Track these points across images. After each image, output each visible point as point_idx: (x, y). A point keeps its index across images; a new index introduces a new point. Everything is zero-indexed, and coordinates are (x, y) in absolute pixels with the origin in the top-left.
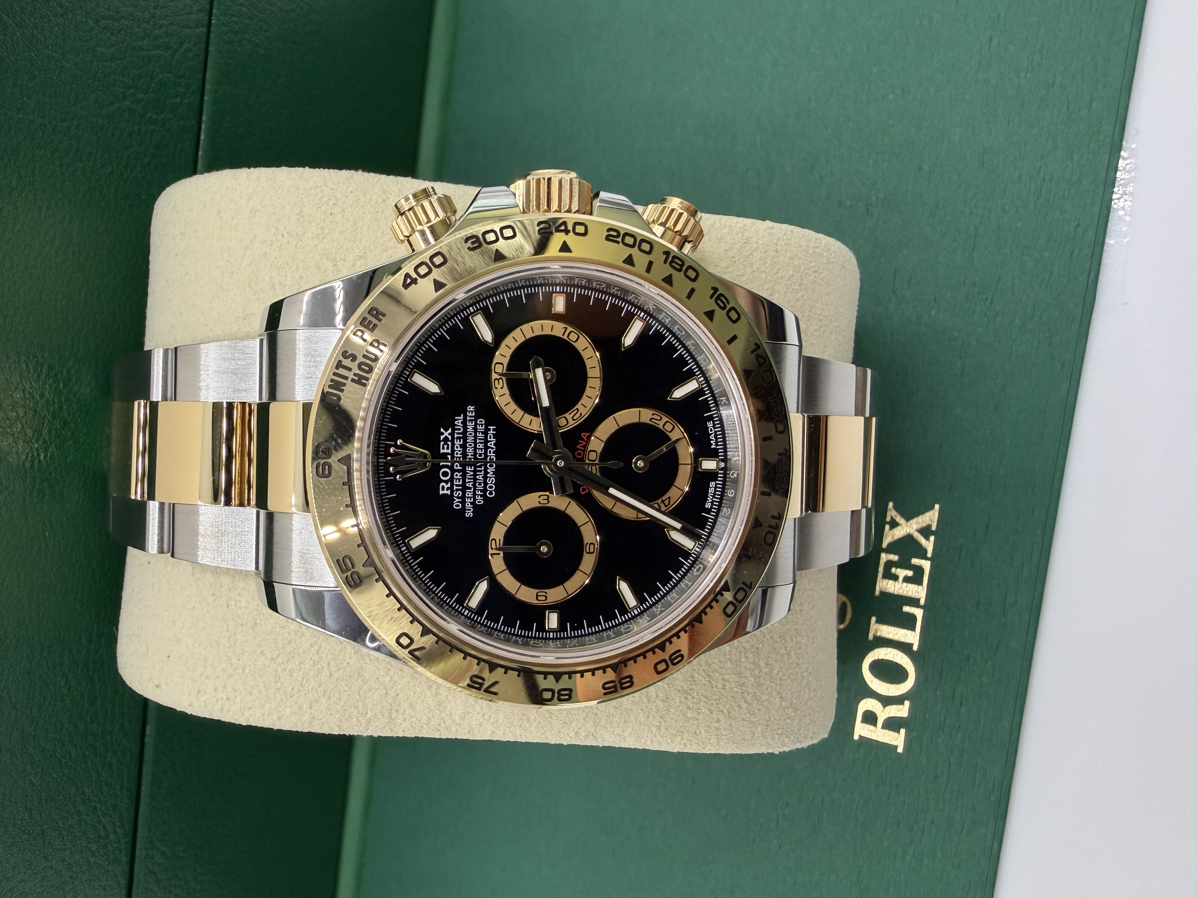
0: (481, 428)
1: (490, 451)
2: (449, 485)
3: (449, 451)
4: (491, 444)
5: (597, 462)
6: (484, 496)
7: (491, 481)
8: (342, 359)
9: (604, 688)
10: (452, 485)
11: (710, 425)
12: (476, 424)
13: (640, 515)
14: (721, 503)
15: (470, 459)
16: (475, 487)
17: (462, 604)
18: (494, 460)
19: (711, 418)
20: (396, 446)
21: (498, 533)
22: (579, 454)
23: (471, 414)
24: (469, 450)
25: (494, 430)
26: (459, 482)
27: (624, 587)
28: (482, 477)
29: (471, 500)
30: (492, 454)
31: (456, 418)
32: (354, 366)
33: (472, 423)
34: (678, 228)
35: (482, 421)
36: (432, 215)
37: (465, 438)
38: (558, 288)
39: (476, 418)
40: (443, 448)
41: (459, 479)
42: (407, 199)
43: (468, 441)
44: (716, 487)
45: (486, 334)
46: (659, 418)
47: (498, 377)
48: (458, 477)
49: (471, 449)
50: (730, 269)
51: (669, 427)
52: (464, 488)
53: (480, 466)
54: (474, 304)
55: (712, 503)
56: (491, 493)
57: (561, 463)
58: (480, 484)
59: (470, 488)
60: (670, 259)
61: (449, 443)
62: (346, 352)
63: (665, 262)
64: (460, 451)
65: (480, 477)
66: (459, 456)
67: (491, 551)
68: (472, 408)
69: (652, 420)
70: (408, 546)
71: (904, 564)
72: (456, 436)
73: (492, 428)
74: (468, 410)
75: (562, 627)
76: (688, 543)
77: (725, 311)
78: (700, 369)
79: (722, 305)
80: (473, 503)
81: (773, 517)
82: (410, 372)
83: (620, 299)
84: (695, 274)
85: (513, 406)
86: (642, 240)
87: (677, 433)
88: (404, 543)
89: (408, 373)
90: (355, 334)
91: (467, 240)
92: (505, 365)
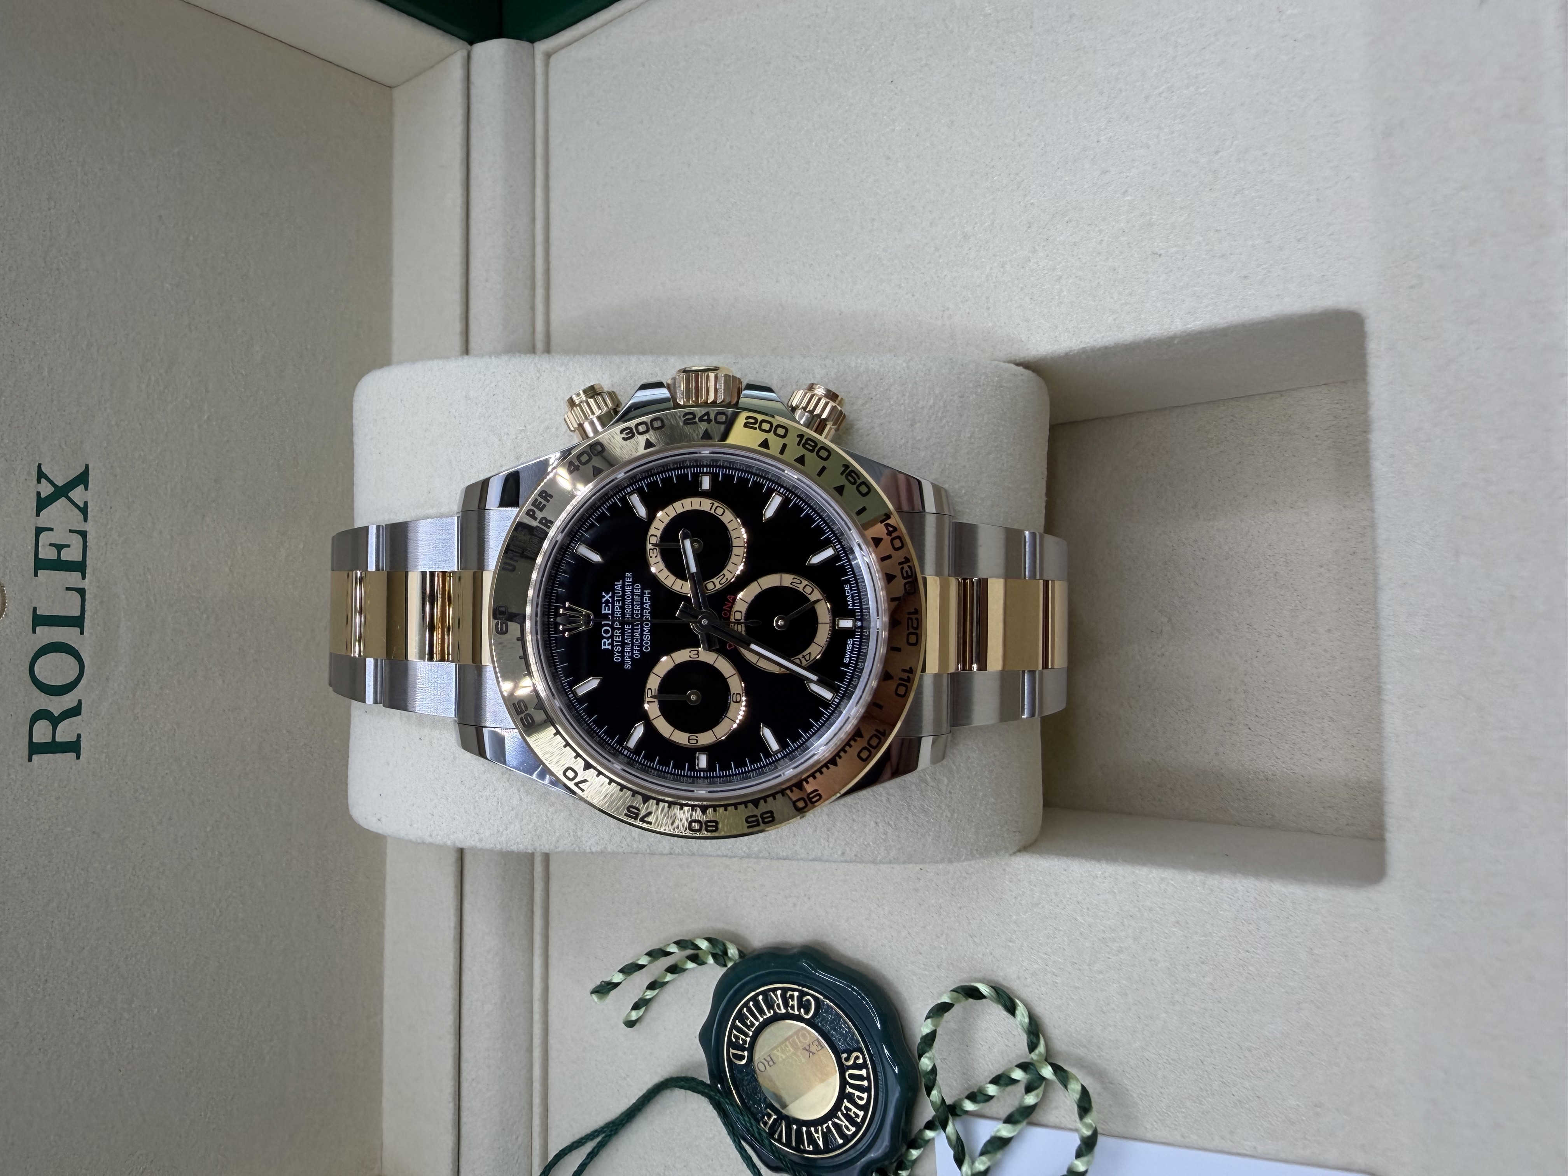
0: (638, 592)
1: (646, 612)
2: (610, 641)
3: (610, 612)
4: (647, 606)
5: (742, 621)
6: (641, 651)
7: (647, 637)
9: (747, 822)
10: (613, 641)
11: (847, 587)
12: (633, 588)
13: (783, 670)
14: (858, 658)
15: (628, 618)
16: (633, 643)
17: (621, 745)
18: (650, 619)
19: (847, 581)
21: (653, 683)
22: (725, 614)
23: (628, 580)
24: (627, 611)
25: (649, 593)
26: (619, 638)
27: (767, 733)
28: (639, 634)
29: (629, 654)
30: (647, 615)
31: (616, 583)
33: (630, 587)
34: (817, 412)
35: (638, 586)
37: (624, 600)
38: (705, 469)
39: (634, 583)
40: (605, 610)
41: (619, 636)
42: (577, 395)
43: (626, 603)
44: (853, 644)
45: (642, 511)
46: (799, 582)
47: (653, 547)
48: (618, 634)
49: (629, 610)
51: (808, 590)
52: (623, 644)
53: (637, 625)
54: (631, 484)
55: (850, 658)
56: (647, 648)
57: (704, 622)
58: (637, 641)
59: (628, 644)
60: (803, 441)
61: (610, 605)
63: (799, 444)
64: (619, 612)
65: (637, 634)
66: (618, 616)
67: (647, 699)
68: (629, 574)
69: (793, 584)
70: (574, 693)
72: (616, 598)
73: (647, 591)
74: (626, 576)
75: (711, 767)
76: (828, 695)
77: (855, 486)
78: (837, 538)
79: (853, 481)
80: (631, 657)
81: (904, 671)
82: (576, 544)
83: (761, 477)
84: (827, 454)
85: (666, 572)
86: (778, 426)
87: (815, 595)
88: (571, 690)
89: (573, 545)
90: (528, 513)
91: (622, 431)
92: (659, 537)
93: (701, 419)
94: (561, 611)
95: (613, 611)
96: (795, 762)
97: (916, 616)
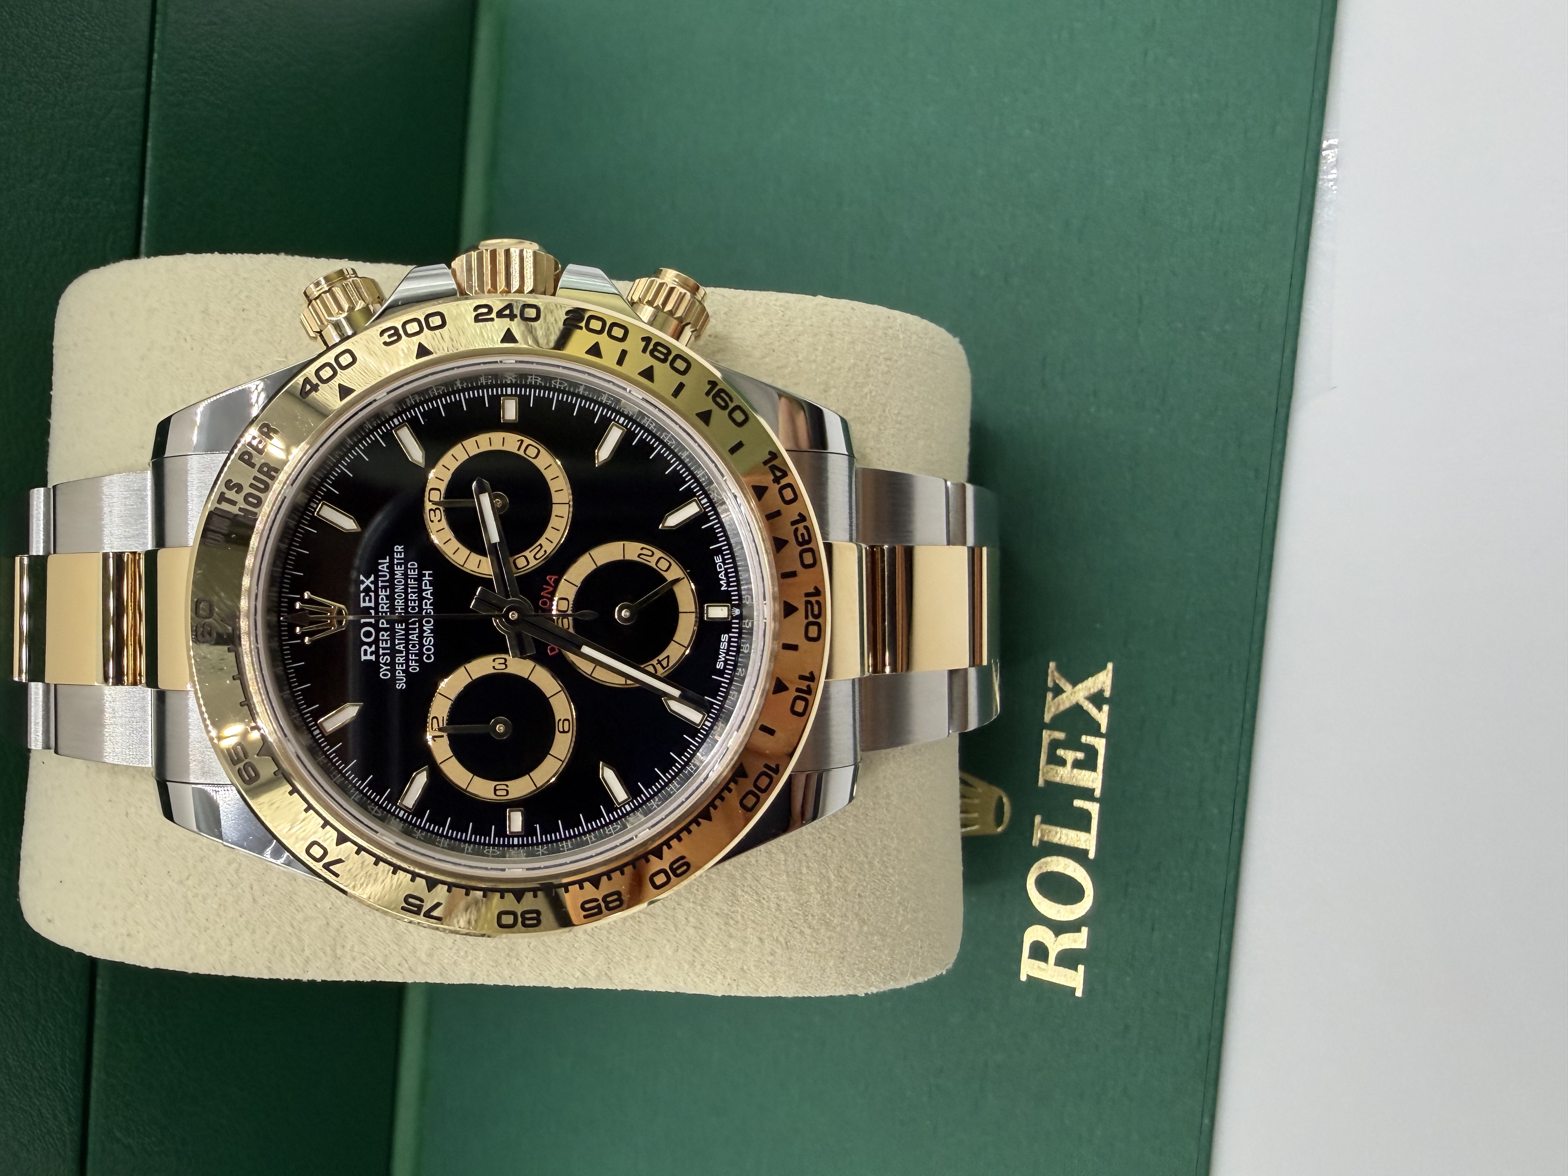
0: (413, 573)
1: (426, 603)
2: (373, 648)
3: (372, 605)
4: (427, 594)
5: (569, 612)
6: (420, 661)
7: (429, 641)
8: (225, 490)
9: (584, 909)
10: (377, 648)
11: (718, 560)
12: (406, 568)
13: (629, 682)
14: (736, 661)
15: (400, 613)
16: (407, 650)
17: (395, 803)
18: (432, 614)
19: (719, 551)
20: (302, 600)
21: (440, 708)
22: (544, 603)
23: (399, 556)
24: (398, 602)
25: (430, 575)
26: (387, 644)
27: (609, 776)
28: (417, 637)
29: (402, 666)
30: (428, 607)
31: (380, 561)
32: (239, 498)
33: (401, 567)
34: (669, 307)
35: (414, 565)
37: (392, 587)
38: (509, 389)
39: (406, 561)
40: (364, 601)
41: (386, 641)
42: (317, 284)
43: (396, 590)
44: (729, 641)
45: (415, 453)
46: (650, 553)
47: (434, 507)
48: (385, 638)
49: (401, 602)
50: (767, 360)
51: (663, 565)
52: (393, 652)
53: (414, 623)
54: (399, 413)
55: (726, 662)
56: (429, 657)
57: (513, 616)
58: (414, 646)
59: (401, 652)
60: (651, 347)
61: (372, 594)
62: (230, 481)
63: (644, 351)
64: (386, 604)
65: (414, 637)
66: (385, 610)
67: (431, 733)
68: (400, 548)
69: (641, 556)
70: (321, 729)
71: (1073, 744)
72: (380, 584)
73: (427, 572)
74: (395, 550)
75: (529, 830)
76: (694, 716)
77: (727, 411)
78: (702, 488)
79: (723, 404)
80: (405, 671)
81: (802, 678)
82: (318, 505)
83: (592, 400)
84: (685, 365)
85: (455, 544)
86: (614, 324)
87: (674, 572)
88: (316, 724)
89: (315, 506)
90: (241, 458)
91: (382, 333)
92: (443, 492)
93: (500, 314)
94: (298, 605)
96: (652, 818)
97: (817, 598)
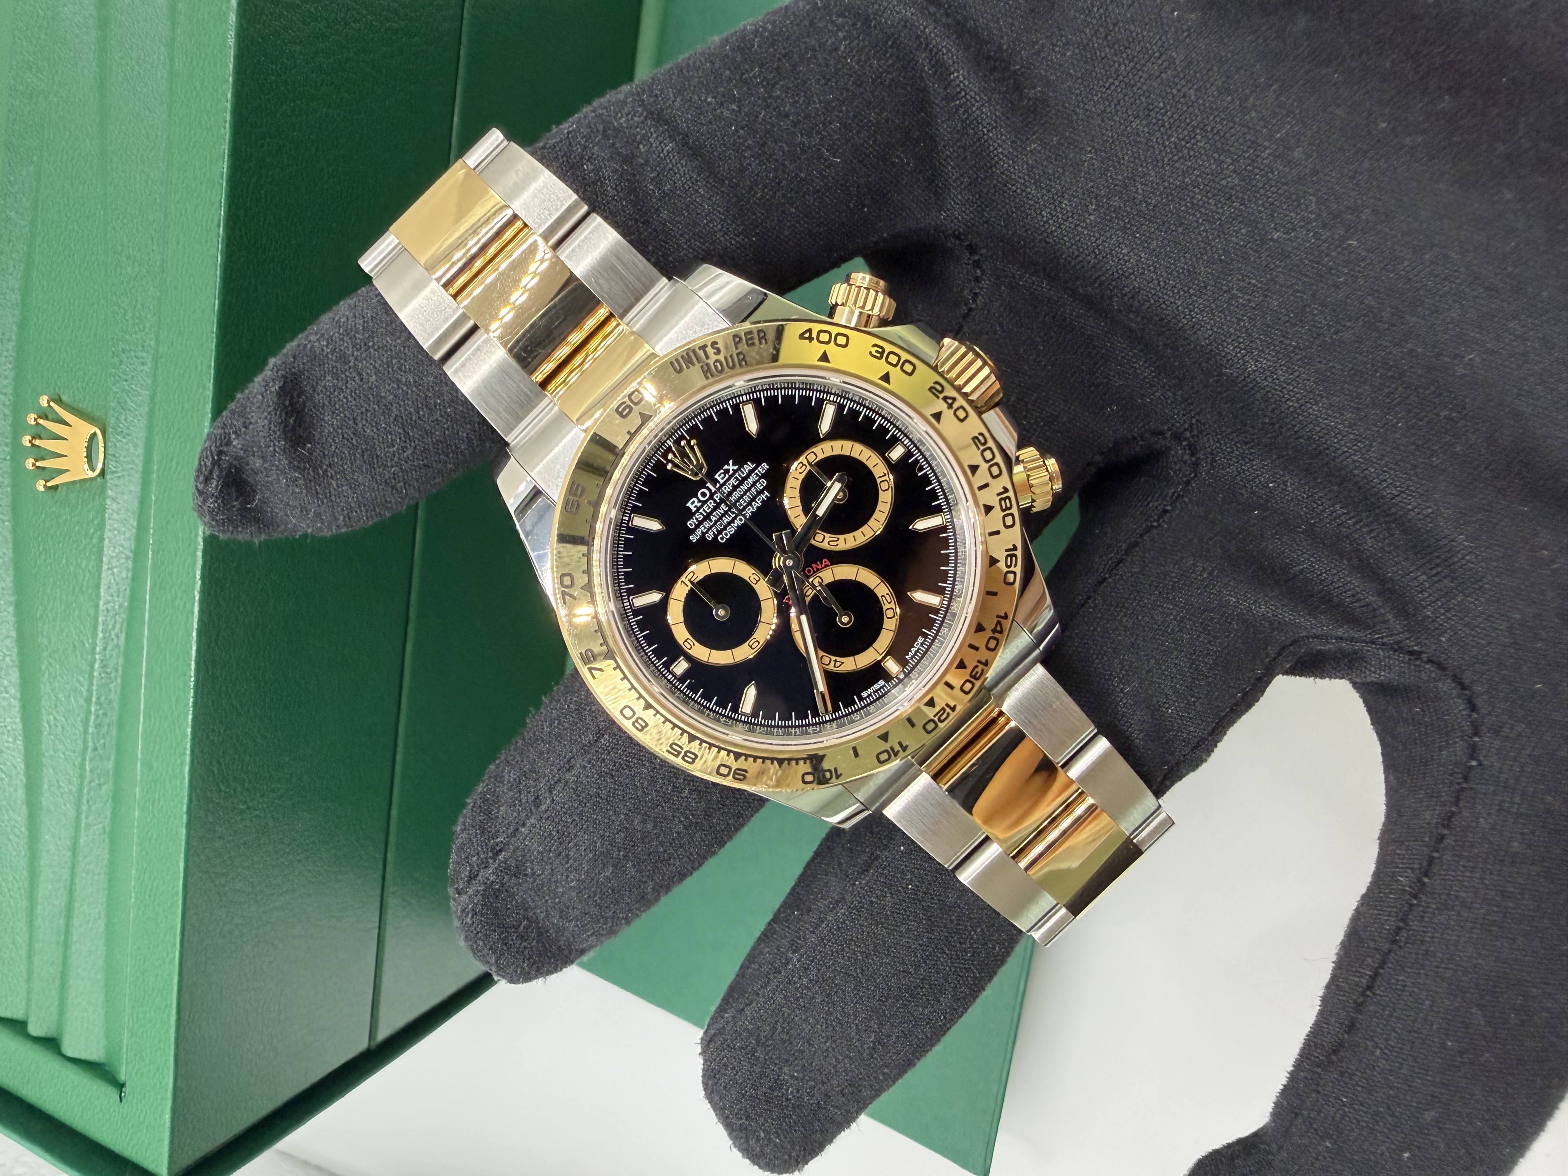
0: (759, 487)
1: (750, 509)
2: (699, 505)
4: (755, 505)
5: (817, 589)
6: (716, 536)
7: (731, 530)
8: (709, 345)
9: (671, 747)
10: (701, 507)
11: (920, 640)
12: (758, 480)
14: (875, 701)
15: (731, 501)
16: (715, 523)
17: (629, 595)
18: (747, 517)
19: (925, 636)
20: (689, 442)
21: (701, 570)
22: (810, 571)
23: (761, 470)
24: (736, 494)
25: (766, 496)
26: (708, 509)
27: (752, 693)
28: (727, 522)
29: (704, 529)
30: (749, 512)
31: (749, 463)
32: (713, 358)
33: (756, 477)
35: (764, 483)
36: (868, 306)
37: (741, 482)
38: (907, 441)
39: (763, 476)
40: (719, 476)
41: (710, 508)
43: (741, 487)
44: (882, 687)
45: (825, 425)
46: (889, 600)
47: (805, 462)
48: (711, 505)
49: (738, 495)
51: (890, 613)
52: (707, 517)
53: (733, 513)
54: (838, 395)
55: (869, 695)
56: (722, 538)
57: (790, 563)
58: (721, 525)
59: (711, 521)
60: (1004, 496)
61: (727, 476)
62: (716, 343)
63: (998, 495)
64: (729, 488)
65: (726, 520)
66: (726, 491)
67: (683, 578)
68: (766, 466)
69: (883, 598)
70: (631, 519)
72: (737, 475)
73: (766, 493)
74: (762, 465)
75: (682, 679)
77: (1007, 570)
78: (951, 595)
79: (1009, 564)
80: (704, 534)
81: (900, 744)
82: (748, 401)
84: (1011, 523)
85: (796, 493)
86: (998, 464)
87: (891, 622)
88: (630, 514)
89: (745, 400)
90: (735, 336)
91: (875, 345)
92: (818, 459)
93: (945, 399)
95: (725, 483)
97: (950, 712)
